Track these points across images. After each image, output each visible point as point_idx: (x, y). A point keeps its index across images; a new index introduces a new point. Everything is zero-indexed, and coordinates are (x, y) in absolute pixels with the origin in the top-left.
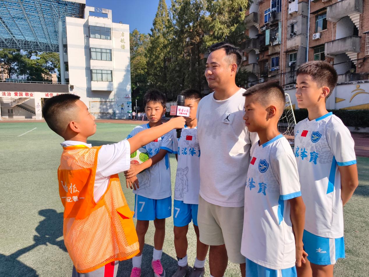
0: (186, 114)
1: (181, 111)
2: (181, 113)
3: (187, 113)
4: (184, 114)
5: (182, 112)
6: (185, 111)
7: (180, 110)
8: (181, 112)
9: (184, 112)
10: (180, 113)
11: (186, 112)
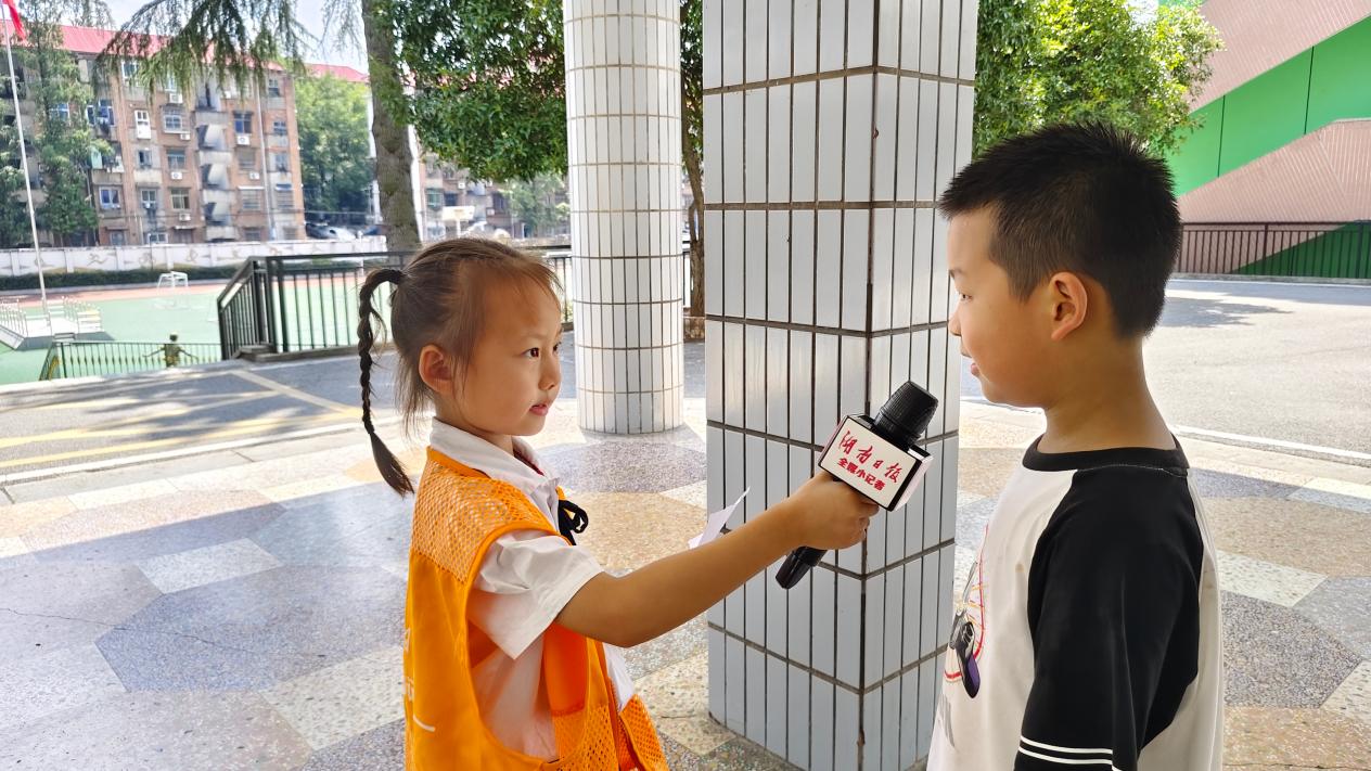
0: (880, 485)
1: (855, 451)
2: (852, 468)
3: (887, 481)
4: (862, 480)
5: (856, 462)
6: (877, 465)
7: (852, 445)
8: (853, 457)
9: (868, 467)
10: (843, 462)
11: (879, 474)
